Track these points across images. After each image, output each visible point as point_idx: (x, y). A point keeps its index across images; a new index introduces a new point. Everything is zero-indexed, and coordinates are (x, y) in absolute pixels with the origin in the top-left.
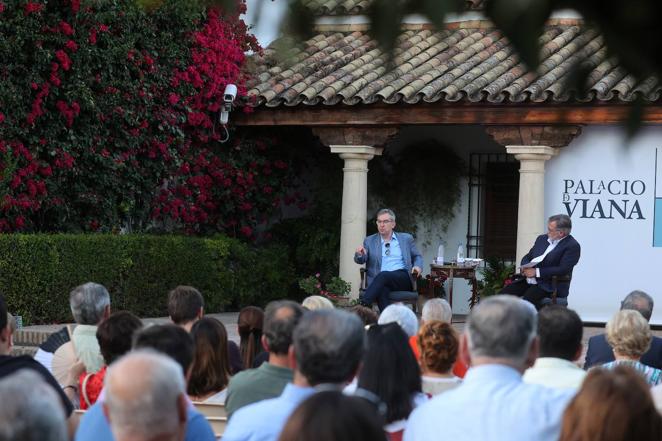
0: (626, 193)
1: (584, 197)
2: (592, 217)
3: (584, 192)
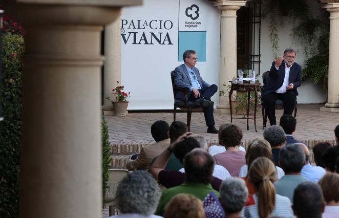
0: (161, 28)
1: (135, 31)
2: (139, 43)
3: (134, 28)
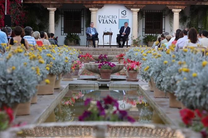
0: (112, 18)
1: (103, 19)
2: (105, 23)
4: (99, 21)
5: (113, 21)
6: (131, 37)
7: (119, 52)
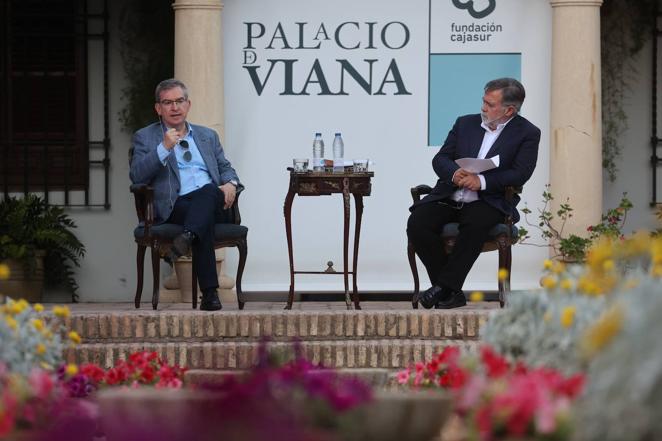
1: (288, 55)
2: (304, 93)
3: (287, 46)
4: (252, 71)
5: (381, 70)
6: (546, 217)
7: (428, 344)
